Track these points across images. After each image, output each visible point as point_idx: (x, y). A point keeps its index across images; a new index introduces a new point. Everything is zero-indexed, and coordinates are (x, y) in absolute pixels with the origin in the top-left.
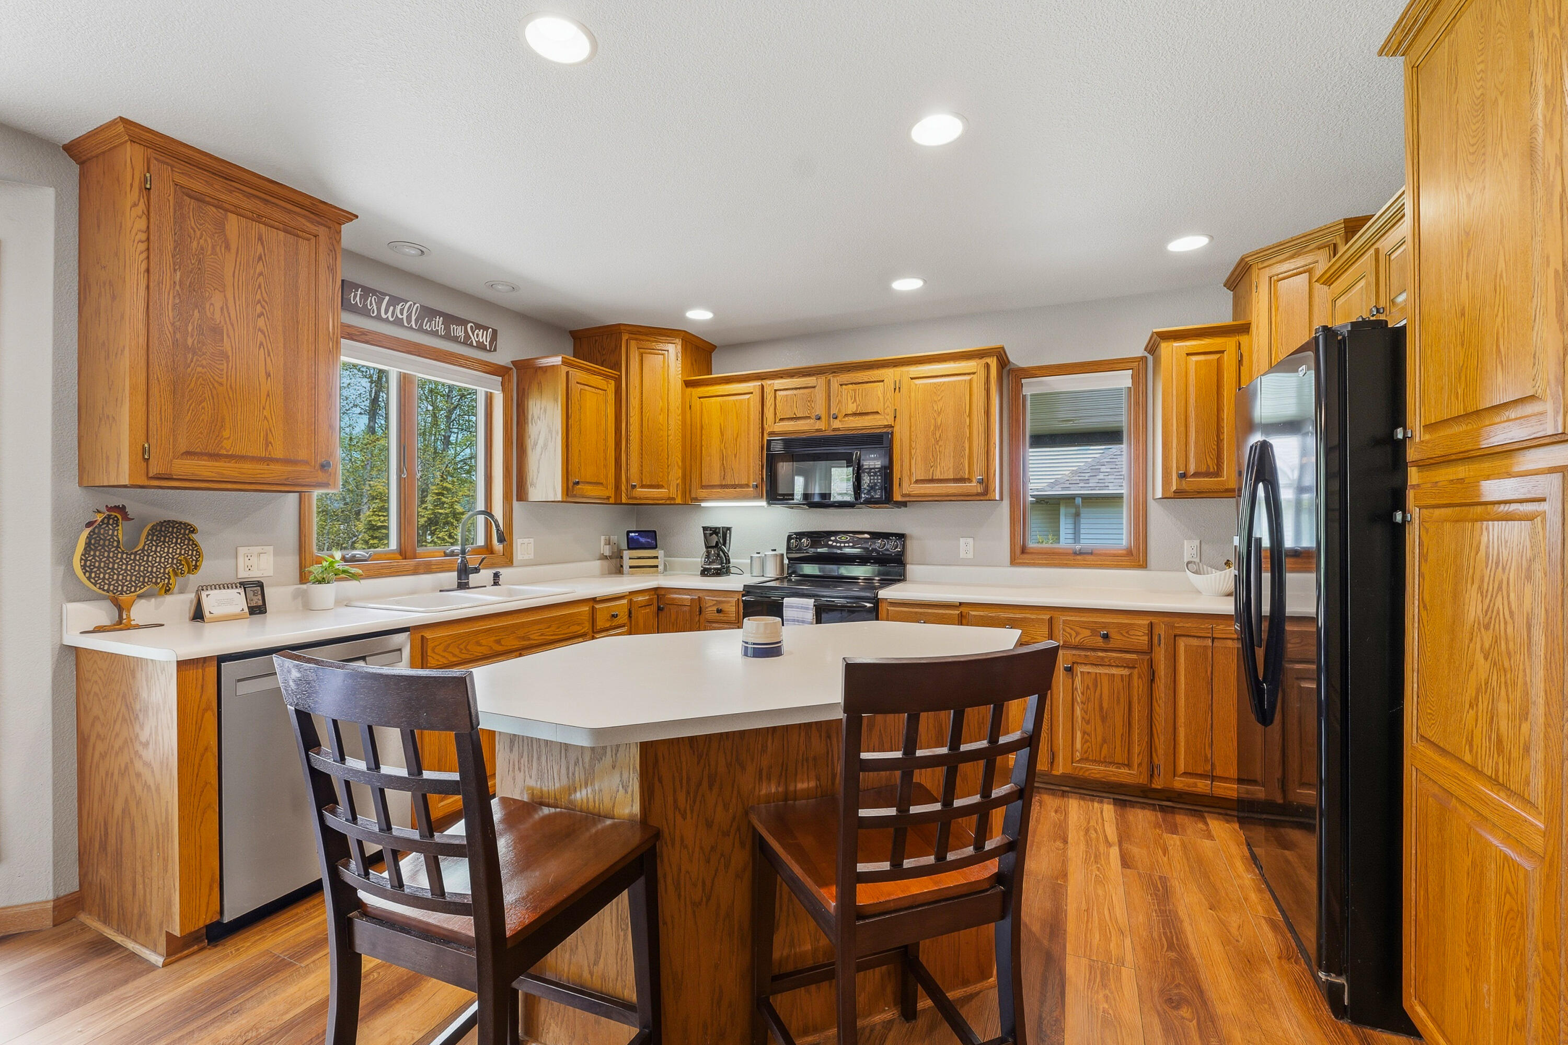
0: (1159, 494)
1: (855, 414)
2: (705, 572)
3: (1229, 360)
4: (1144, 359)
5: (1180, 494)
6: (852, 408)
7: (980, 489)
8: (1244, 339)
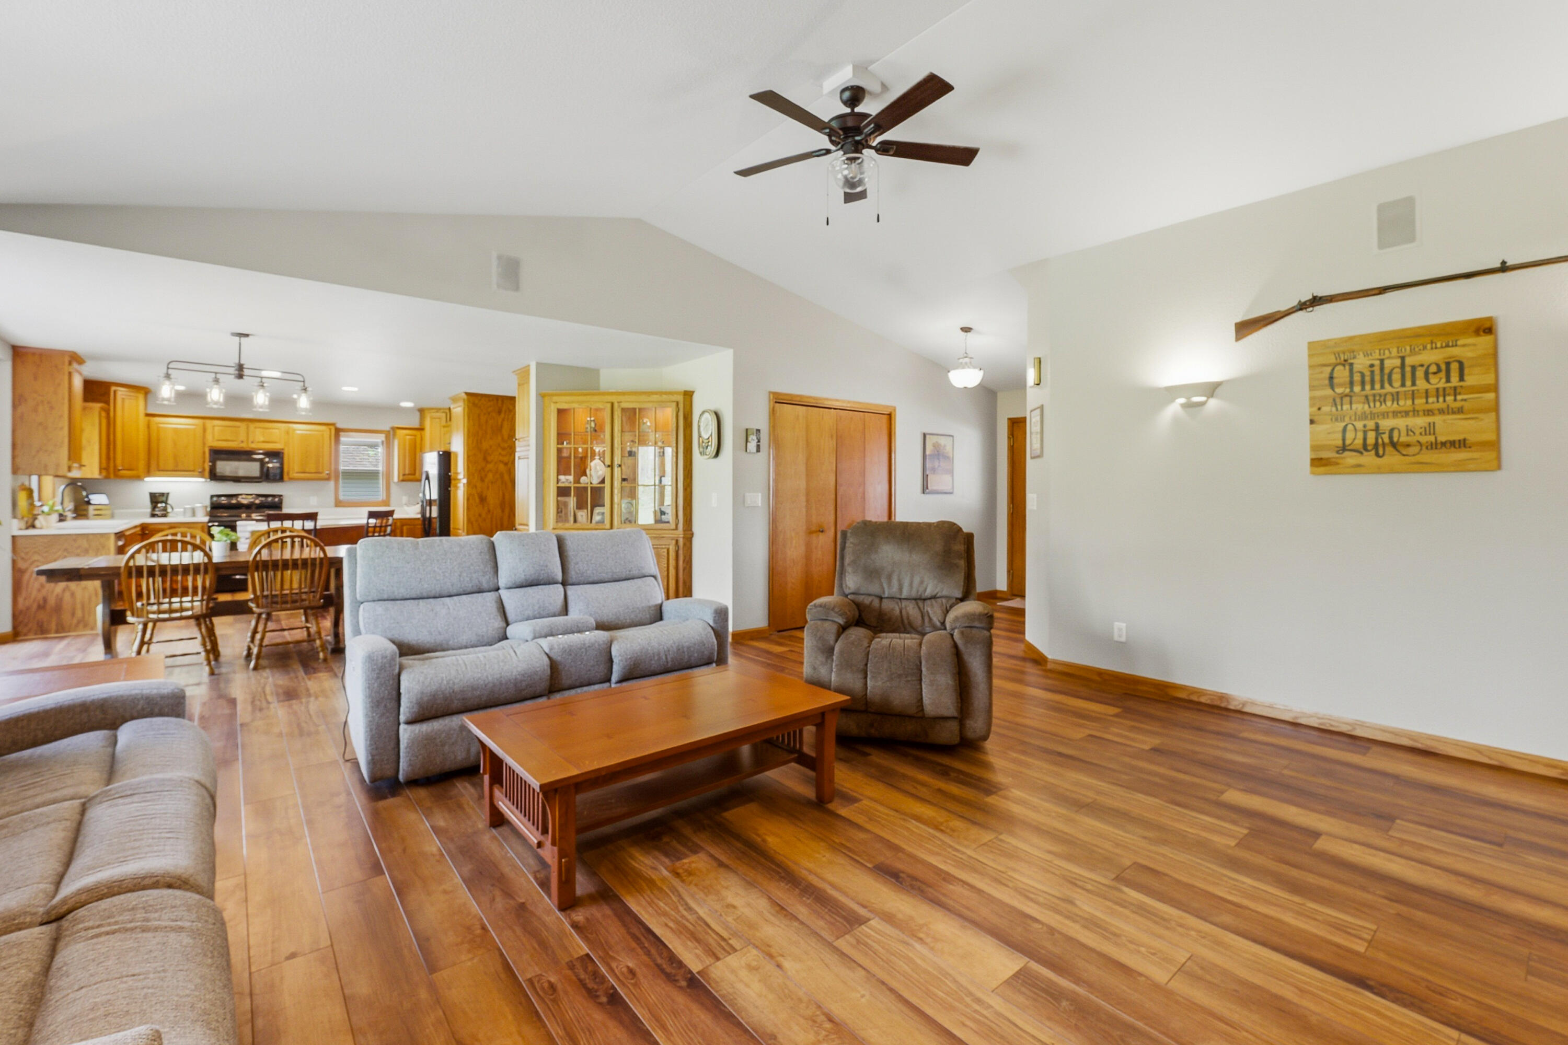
0: (396, 479)
1: (264, 442)
2: (153, 515)
3: (419, 436)
4: (389, 431)
5: (403, 480)
6: (262, 439)
7: (327, 477)
8: (422, 432)
